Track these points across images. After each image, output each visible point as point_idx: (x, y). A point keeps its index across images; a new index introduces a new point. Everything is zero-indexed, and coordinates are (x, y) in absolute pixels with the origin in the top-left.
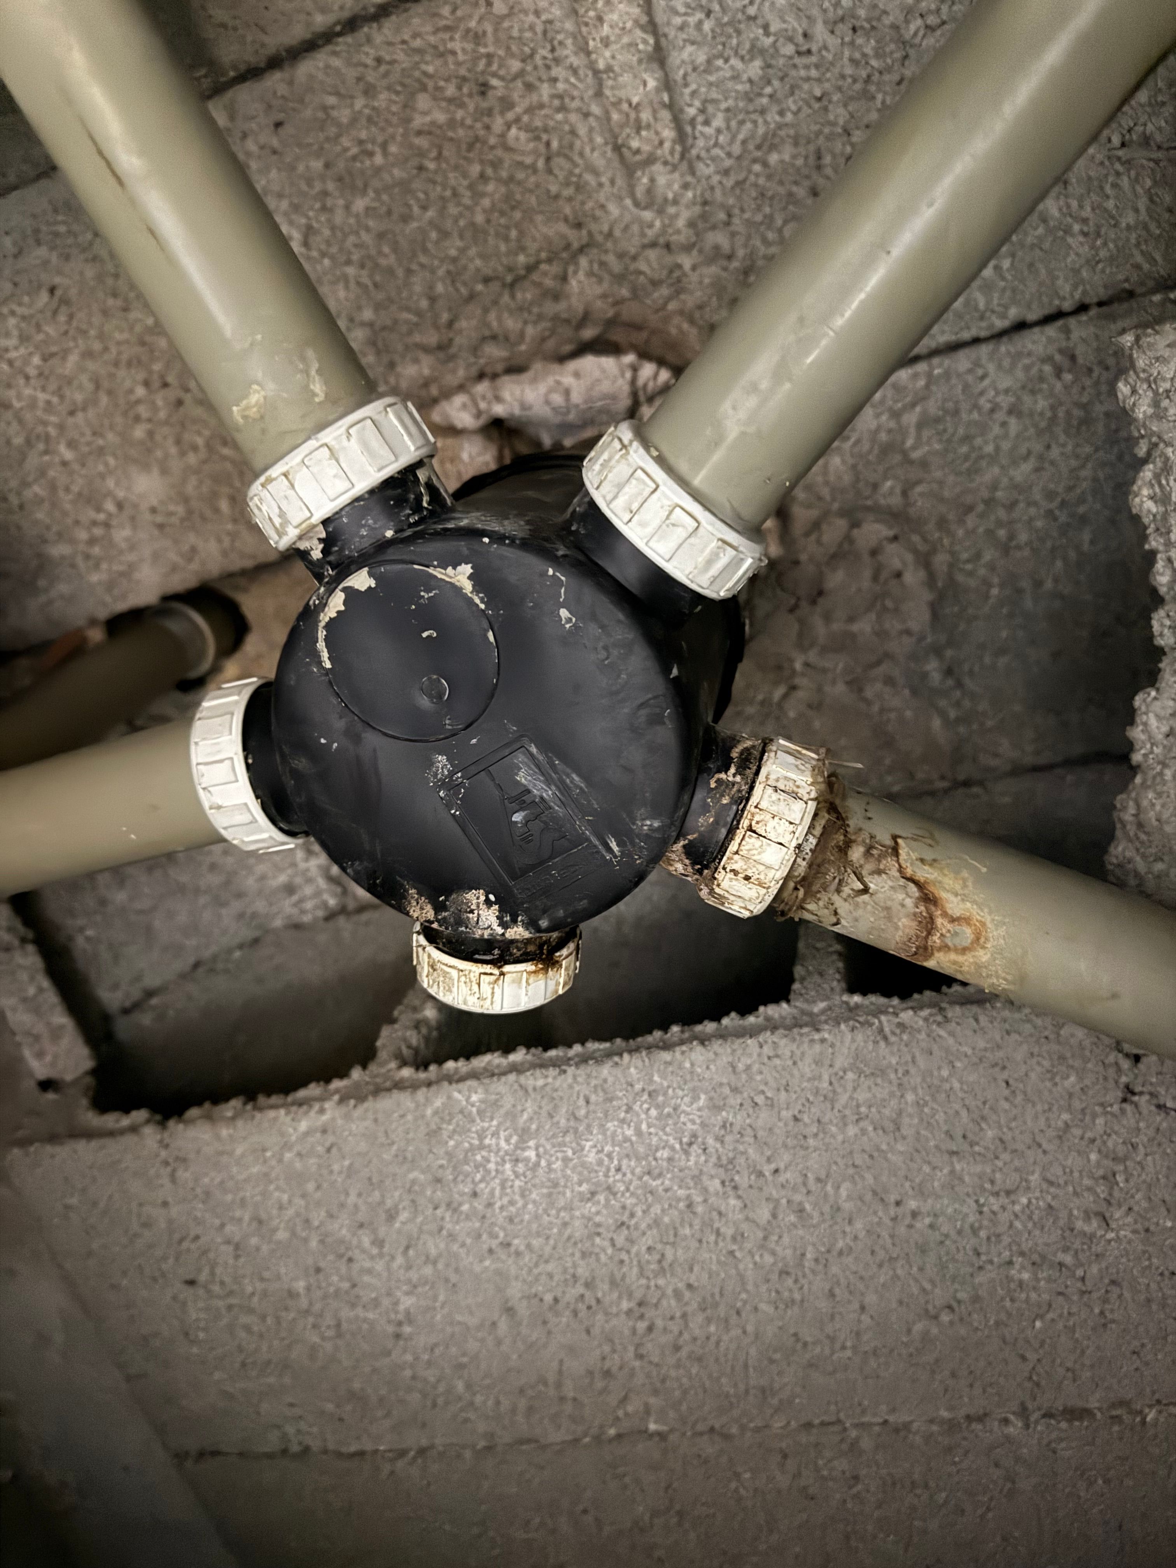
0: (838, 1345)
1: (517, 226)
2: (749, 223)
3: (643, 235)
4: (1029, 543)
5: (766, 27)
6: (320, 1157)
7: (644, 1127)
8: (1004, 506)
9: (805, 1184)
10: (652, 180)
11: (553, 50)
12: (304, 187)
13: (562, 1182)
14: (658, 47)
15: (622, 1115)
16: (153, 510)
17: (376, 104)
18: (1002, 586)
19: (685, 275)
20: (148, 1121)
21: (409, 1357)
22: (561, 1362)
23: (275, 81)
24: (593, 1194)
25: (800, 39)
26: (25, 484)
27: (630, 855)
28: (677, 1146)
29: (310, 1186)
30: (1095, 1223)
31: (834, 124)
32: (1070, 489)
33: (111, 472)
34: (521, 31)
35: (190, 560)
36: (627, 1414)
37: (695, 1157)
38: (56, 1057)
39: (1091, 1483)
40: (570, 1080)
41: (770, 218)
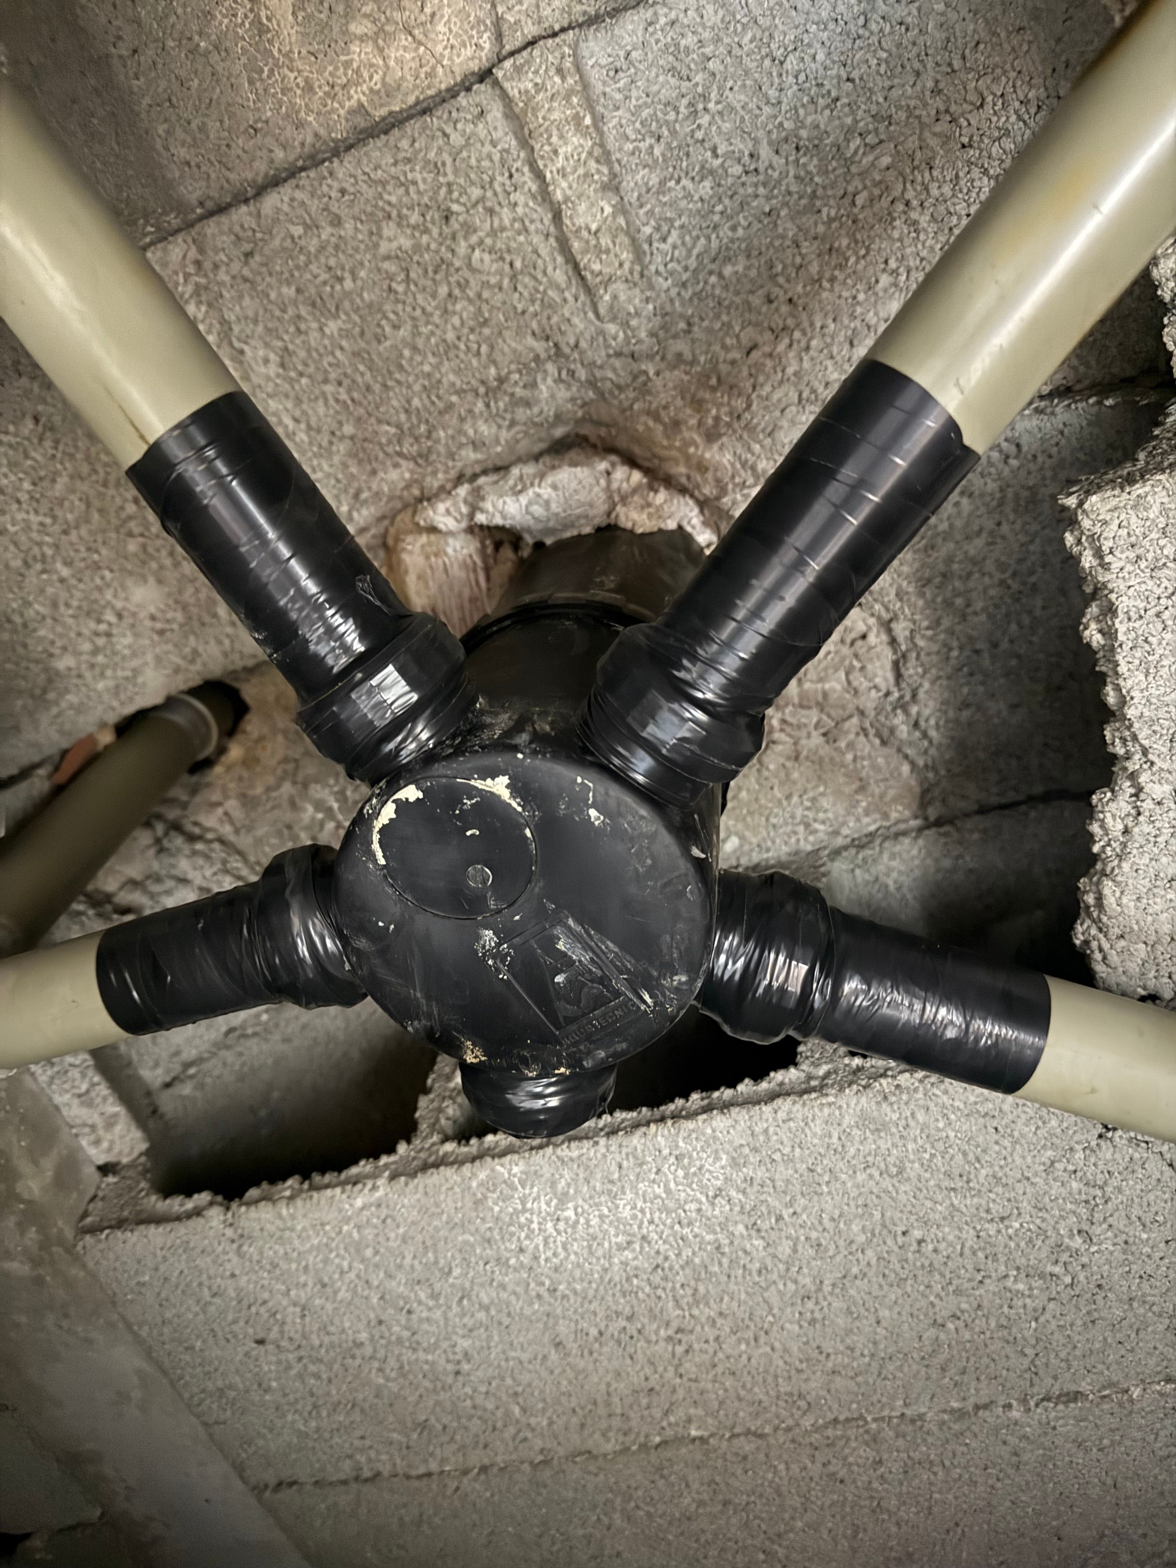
0: (858, 1353)
1: (487, 339)
2: (709, 331)
3: (607, 346)
4: (984, 609)
5: (714, 150)
6: (376, 1227)
7: (672, 1185)
8: (960, 577)
9: (820, 1223)
10: (615, 297)
11: (511, 176)
12: (277, 313)
13: (601, 1236)
14: (614, 175)
15: (653, 1176)
16: (153, 618)
17: (343, 233)
18: (961, 648)
19: (649, 379)
20: (211, 1204)
21: (468, 1390)
22: (608, 1385)
23: (242, 214)
24: (629, 1243)
25: (746, 159)
26: (27, 604)
27: (662, 1005)
28: (704, 1199)
29: (369, 1252)
30: (1079, 1240)
31: (783, 237)
32: (1020, 561)
33: (108, 585)
34: (478, 161)
35: (192, 661)
36: (670, 1424)
37: (721, 1208)
38: (112, 1142)
39: (1087, 1451)
40: (603, 1150)
41: (728, 325)
